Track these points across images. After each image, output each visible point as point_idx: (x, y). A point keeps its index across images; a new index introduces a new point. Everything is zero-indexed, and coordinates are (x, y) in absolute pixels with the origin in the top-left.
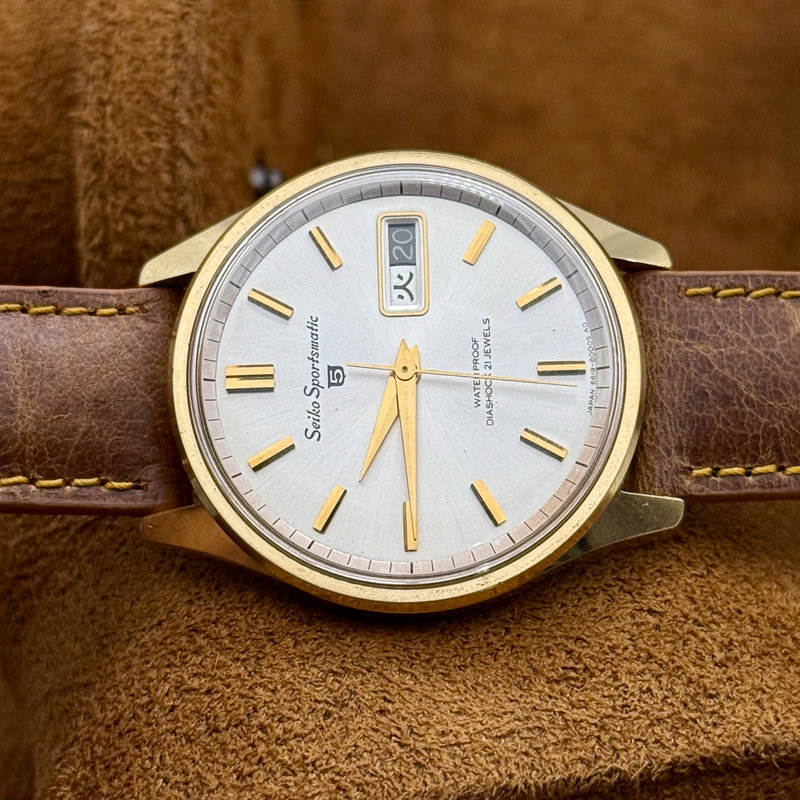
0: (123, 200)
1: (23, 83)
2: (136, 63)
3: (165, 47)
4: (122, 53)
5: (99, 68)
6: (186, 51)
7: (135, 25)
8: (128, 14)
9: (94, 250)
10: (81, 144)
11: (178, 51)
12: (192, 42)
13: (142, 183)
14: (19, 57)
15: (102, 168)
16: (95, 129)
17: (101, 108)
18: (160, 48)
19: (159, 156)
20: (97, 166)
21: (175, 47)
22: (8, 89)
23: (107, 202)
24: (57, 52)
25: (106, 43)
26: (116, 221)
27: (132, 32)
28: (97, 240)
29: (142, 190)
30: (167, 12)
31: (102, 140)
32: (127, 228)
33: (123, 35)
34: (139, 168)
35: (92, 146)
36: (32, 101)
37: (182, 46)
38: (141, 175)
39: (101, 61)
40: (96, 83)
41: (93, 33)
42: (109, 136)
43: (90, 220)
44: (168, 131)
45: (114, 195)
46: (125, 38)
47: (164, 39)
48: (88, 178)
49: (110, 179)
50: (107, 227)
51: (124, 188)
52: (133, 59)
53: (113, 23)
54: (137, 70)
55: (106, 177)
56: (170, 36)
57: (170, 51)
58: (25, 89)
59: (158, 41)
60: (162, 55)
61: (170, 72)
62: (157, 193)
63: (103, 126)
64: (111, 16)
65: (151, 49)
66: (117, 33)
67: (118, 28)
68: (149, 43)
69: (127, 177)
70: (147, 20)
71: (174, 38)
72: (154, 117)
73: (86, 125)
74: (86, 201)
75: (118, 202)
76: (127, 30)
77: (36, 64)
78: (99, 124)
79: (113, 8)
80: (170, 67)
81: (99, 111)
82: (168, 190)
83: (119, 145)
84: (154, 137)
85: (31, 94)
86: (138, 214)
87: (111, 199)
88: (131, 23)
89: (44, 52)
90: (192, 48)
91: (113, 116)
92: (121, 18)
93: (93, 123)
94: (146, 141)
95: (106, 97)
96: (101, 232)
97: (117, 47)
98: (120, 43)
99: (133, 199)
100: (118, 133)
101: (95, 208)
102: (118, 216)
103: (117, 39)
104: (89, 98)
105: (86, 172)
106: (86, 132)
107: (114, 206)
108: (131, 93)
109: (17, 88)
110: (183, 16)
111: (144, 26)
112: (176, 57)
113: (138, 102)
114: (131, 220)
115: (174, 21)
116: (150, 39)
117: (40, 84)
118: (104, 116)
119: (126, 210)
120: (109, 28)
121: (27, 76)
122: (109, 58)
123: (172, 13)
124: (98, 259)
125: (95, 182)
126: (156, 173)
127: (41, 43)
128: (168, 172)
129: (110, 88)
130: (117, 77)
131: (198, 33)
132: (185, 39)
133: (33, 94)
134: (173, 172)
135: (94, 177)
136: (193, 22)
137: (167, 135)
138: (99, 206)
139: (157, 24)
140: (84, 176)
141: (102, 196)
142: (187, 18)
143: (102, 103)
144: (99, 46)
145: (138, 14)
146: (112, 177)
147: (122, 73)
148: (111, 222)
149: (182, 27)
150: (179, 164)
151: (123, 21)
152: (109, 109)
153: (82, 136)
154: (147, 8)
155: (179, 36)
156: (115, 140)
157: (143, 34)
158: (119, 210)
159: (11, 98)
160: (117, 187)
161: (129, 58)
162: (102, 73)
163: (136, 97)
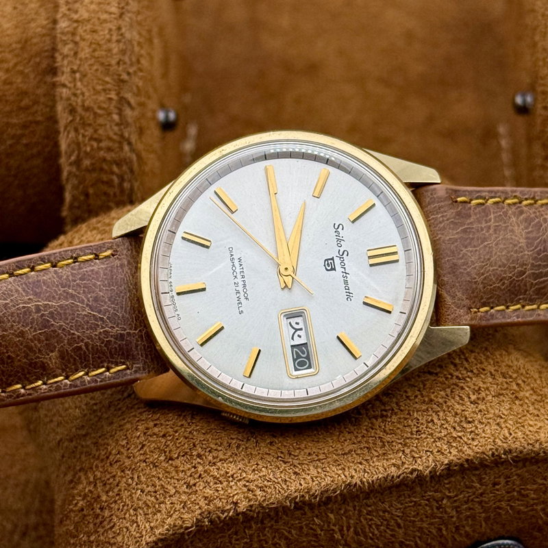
0: (90, 131)
1: (15, 60)
2: (94, 46)
3: (111, 35)
4: (84, 40)
5: (70, 50)
6: (124, 37)
7: (91, 22)
8: (86, 15)
9: (71, 164)
10: (61, 98)
11: (120, 37)
12: (127, 32)
13: (101, 121)
14: (11, 45)
15: (76, 112)
16: (70, 88)
17: (73, 75)
18: (108, 36)
19: (110, 103)
20: (72, 111)
21: (118, 35)
22: (5, 66)
23: (79, 134)
24: (35, 41)
25: (74, 34)
26: (85, 145)
27: (89, 27)
28: (73, 158)
29: (101, 125)
30: (111, 13)
31: (75, 95)
32: (92, 149)
33: (85, 28)
34: (99, 111)
35: (68, 99)
36: (21, 73)
37: (122, 35)
38: (100, 116)
39: (71, 46)
40: (69, 59)
41: (65, 28)
42: (79, 92)
43: (69, 146)
44: (117, 88)
45: (84, 129)
46: (86, 31)
47: (110, 30)
48: (67, 119)
49: (80, 119)
50: (79, 149)
51: (90, 125)
52: (91, 43)
53: (77, 21)
54: (94, 50)
55: (78, 118)
56: (114, 28)
57: (114, 38)
58: (16, 65)
59: (107, 32)
60: (109, 41)
61: (115, 51)
62: (111, 127)
63: (75, 86)
64: (75, 17)
65: (102, 37)
66: (80, 27)
67: (80, 24)
68: (101, 33)
69: (92, 117)
70: (99, 19)
71: (116, 29)
72: (107, 79)
73: (64, 86)
74: (66, 133)
75: (87, 133)
76: (86, 26)
77: (23, 48)
78: (72, 85)
79: (76, 12)
80: (115, 48)
81: (72, 77)
82: (117, 124)
83: (85, 98)
84: (108, 92)
85: (20, 68)
86: (99, 141)
87: (82, 131)
88: (88, 21)
89: (26, 41)
90: (128, 35)
91: (81, 80)
92: (82, 18)
93: (69, 85)
94: (103, 94)
95: (75, 68)
96: (76, 152)
97: (81, 36)
98: (83, 34)
99: (96, 131)
100: (84, 90)
101: (72, 137)
102: (86, 142)
103: (80, 31)
104: (65, 69)
105: (65, 115)
106: (64, 90)
107: (84, 136)
108: (91, 65)
109: (11, 64)
110: (121, 15)
111: (97, 22)
112: (118, 41)
113: (97, 70)
114: (95, 144)
115: (115, 18)
116: (102, 30)
117: (25, 62)
118: (75, 79)
119: (91, 139)
120: (75, 25)
121: (17, 56)
122: (76, 43)
123: (114, 14)
124: (74, 170)
125: (71, 121)
126: (110, 114)
127: (25, 35)
128: (117, 114)
129: (78, 62)
130: (82, 55)
131: (131, 26)
132: (123, 30)
133: (21, 68)
134: (120, 114)
135: (70, 118)
136: (127, 19)
137: (116, 90)
138: (74, 136)
139: (105, 21)
140: (63, 118)
141: (76, 130)
142: (124, 16)
143: (73, 72)
144: (69, 36)
145: (93, 15)
146: (82, 118)
147: (85, 52)
148: (82, 146)
149: (120, 22)
150: (123, 108)
151: (84, 19)
152: (78, 75)
153: (62, 92)
154: (98, 12)
155: (119, 28)
156: (83, 94)
157: (96, 28)
158: (87, 138)
159: (7, 71)
160: (85, 124)
161: (89, 43)
162: (72, 53)
163: (95, 67)
